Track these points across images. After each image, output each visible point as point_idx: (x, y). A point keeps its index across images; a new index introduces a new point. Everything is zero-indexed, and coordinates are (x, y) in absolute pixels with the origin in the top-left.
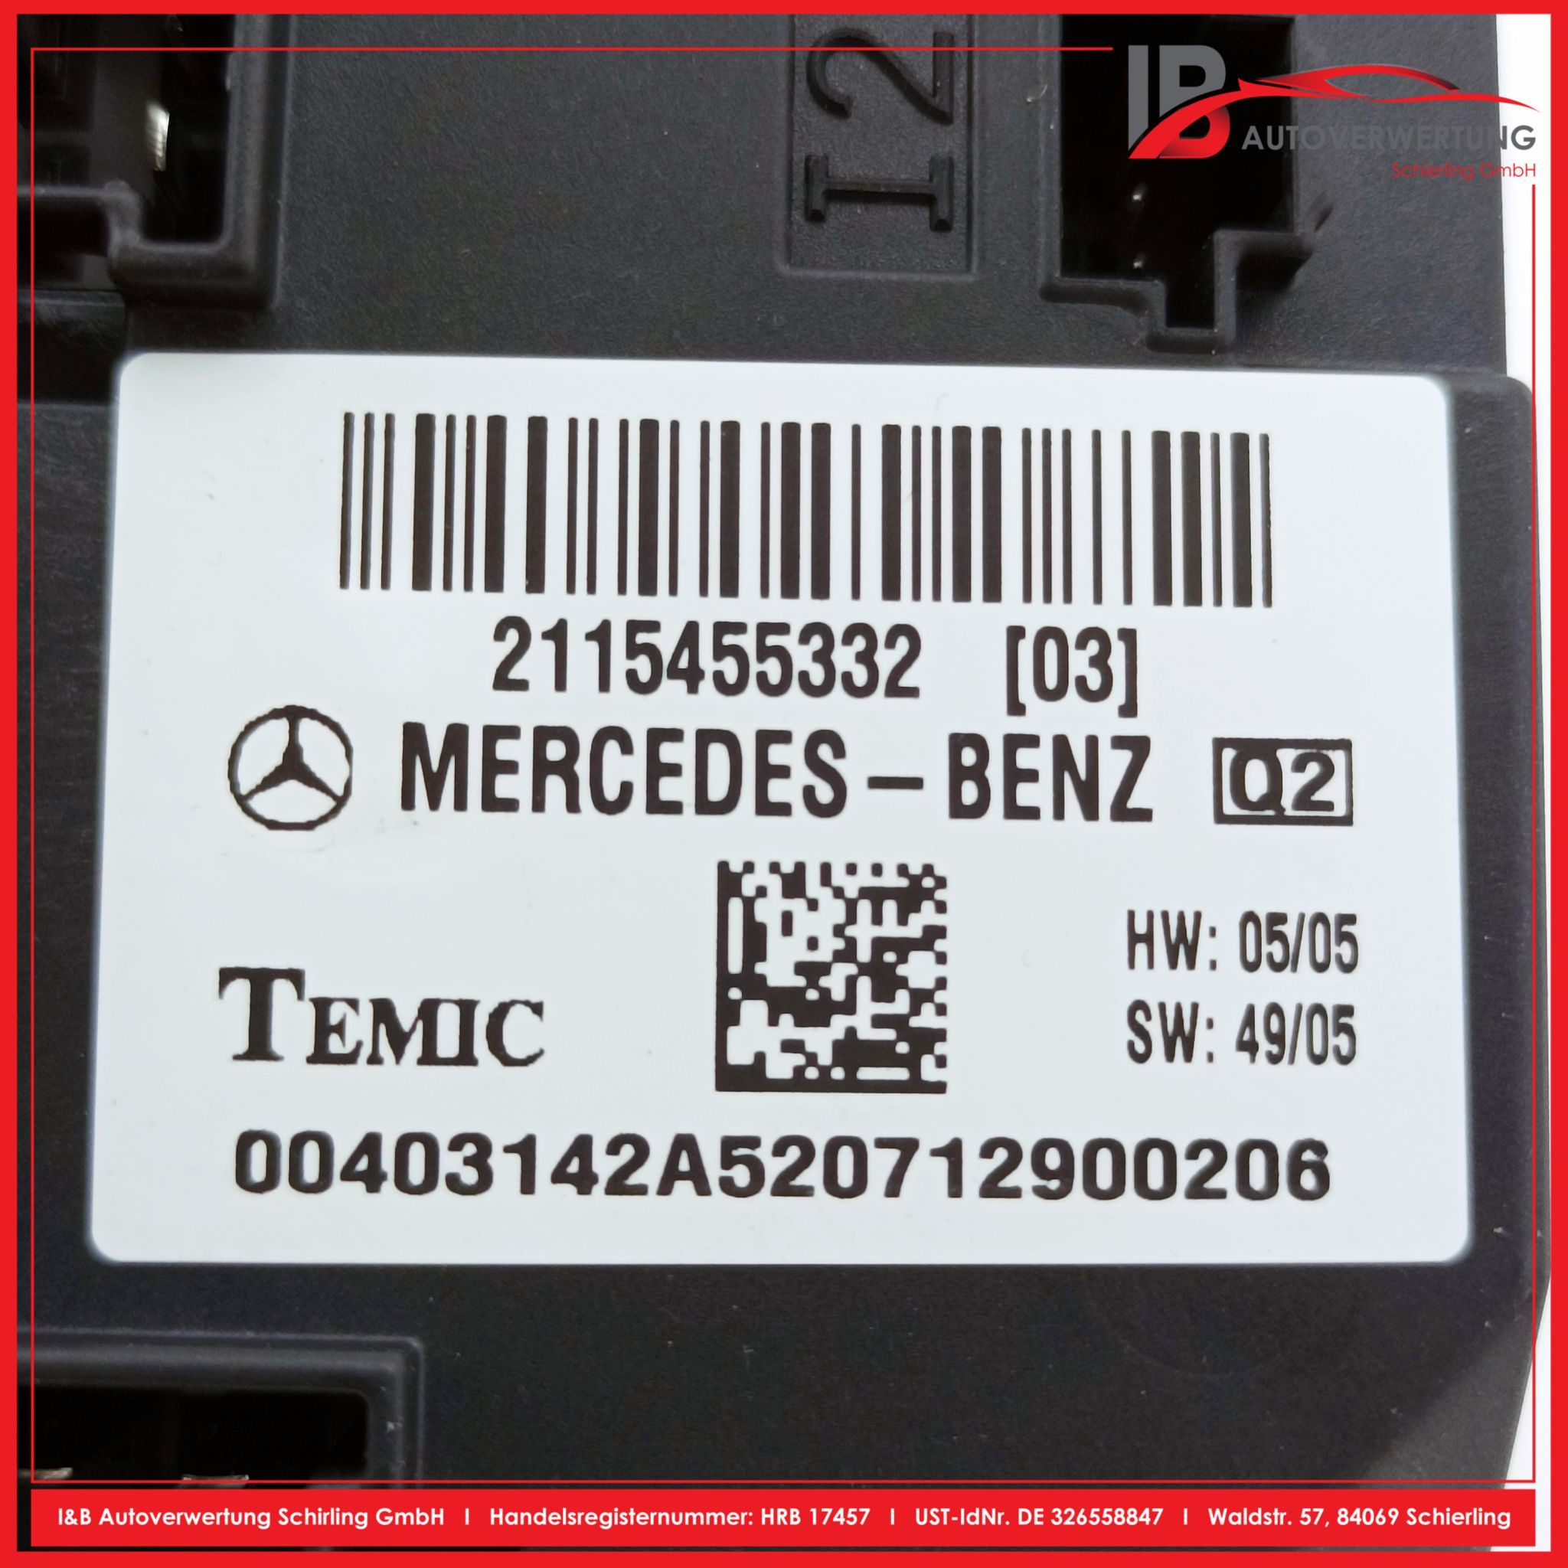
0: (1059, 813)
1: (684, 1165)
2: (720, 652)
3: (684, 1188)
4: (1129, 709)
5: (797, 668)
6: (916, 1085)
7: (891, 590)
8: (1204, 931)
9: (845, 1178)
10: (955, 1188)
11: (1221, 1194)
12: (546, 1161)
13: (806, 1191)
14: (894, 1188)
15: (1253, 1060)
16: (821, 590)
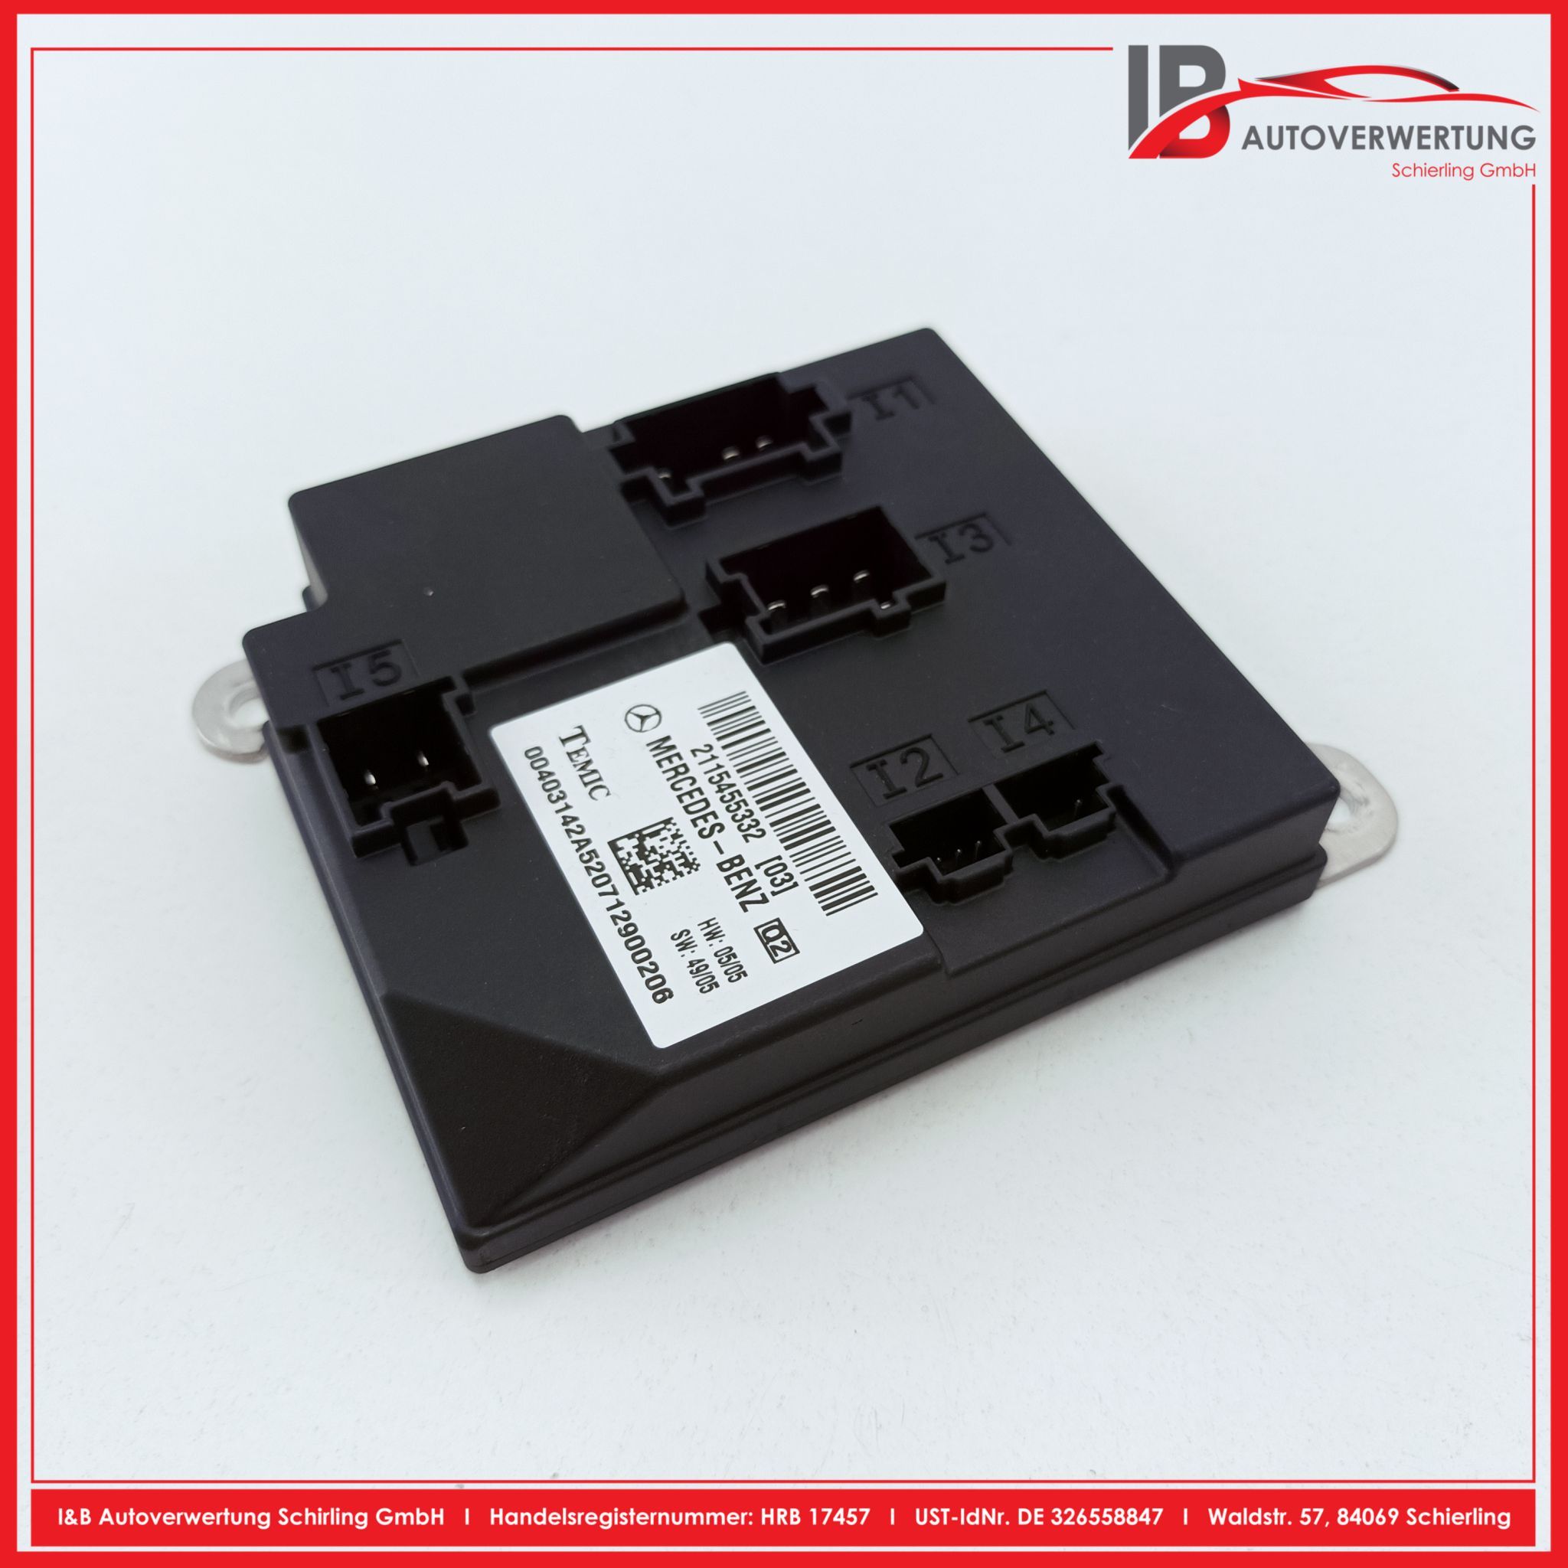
0: (733, 889)
1: (582, 844)
2: (731, 794)
3: (576, 846)
4: (774, 894)
5: (737, 812)
6: (634, 888)
7: (773, 824)
8: (720, 939)
9: (598, 882)
10: (609, 909)
11: (643, 976)
12: (566, 813)
13: (590, 874)
14: (601, 894)
15: (688, 967)
16: (763, 809)
